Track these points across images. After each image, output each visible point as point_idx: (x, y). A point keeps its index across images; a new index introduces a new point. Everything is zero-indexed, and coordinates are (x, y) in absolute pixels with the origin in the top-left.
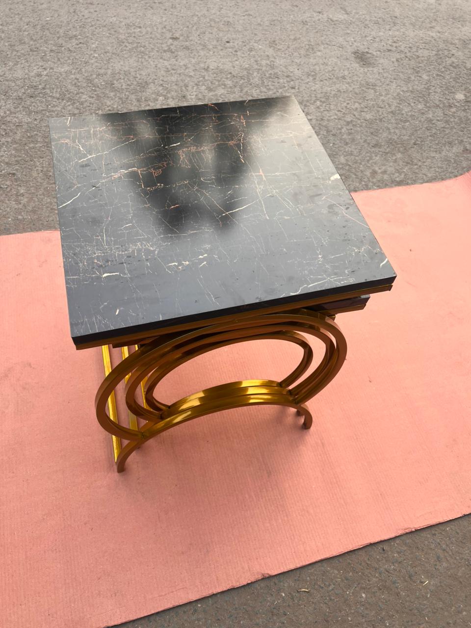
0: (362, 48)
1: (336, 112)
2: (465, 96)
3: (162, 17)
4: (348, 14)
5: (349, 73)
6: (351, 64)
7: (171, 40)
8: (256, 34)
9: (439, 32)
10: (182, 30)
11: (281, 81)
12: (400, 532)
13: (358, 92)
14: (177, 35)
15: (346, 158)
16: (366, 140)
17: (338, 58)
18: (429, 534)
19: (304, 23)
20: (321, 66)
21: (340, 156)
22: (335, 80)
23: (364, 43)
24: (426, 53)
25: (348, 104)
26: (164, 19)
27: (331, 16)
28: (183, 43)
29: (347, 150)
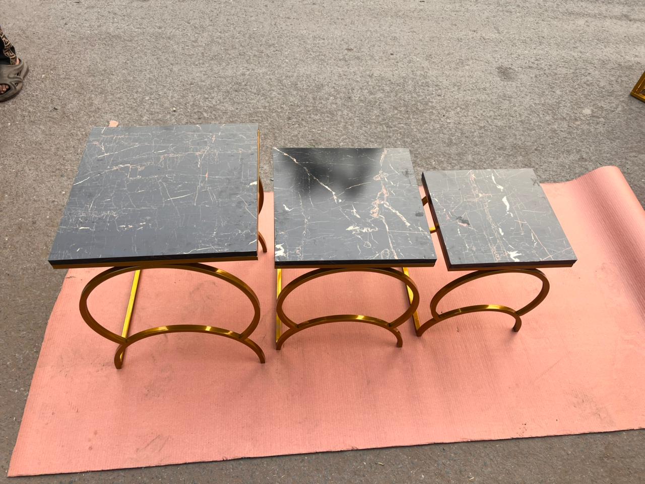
0: (506, 64)
1: (473, 118)
2: (592, 111)
3: (342, 32)
4: (499, 33)
5: (490, 86)
6: (493, 77)
7: (346, 51)
8: (416, 49)
9: (581, 52)
10: (356, 43)
11: (431, 89)
12: (458, 440)
13: (494, 102)
14: (352, 47)
15: (473, 156)
16: (494, 143)
17: (483, 72)
18: (482, 446)
19: (460, 40)
20: (467, 78)
21: (468, 155)
22: (476, 91)
23: (509, 60)
24: (564, 71)
25: (484, 111)
26: (343, 33)
27: (484, 35)
28: (356, 54)
29: (475, 150)
